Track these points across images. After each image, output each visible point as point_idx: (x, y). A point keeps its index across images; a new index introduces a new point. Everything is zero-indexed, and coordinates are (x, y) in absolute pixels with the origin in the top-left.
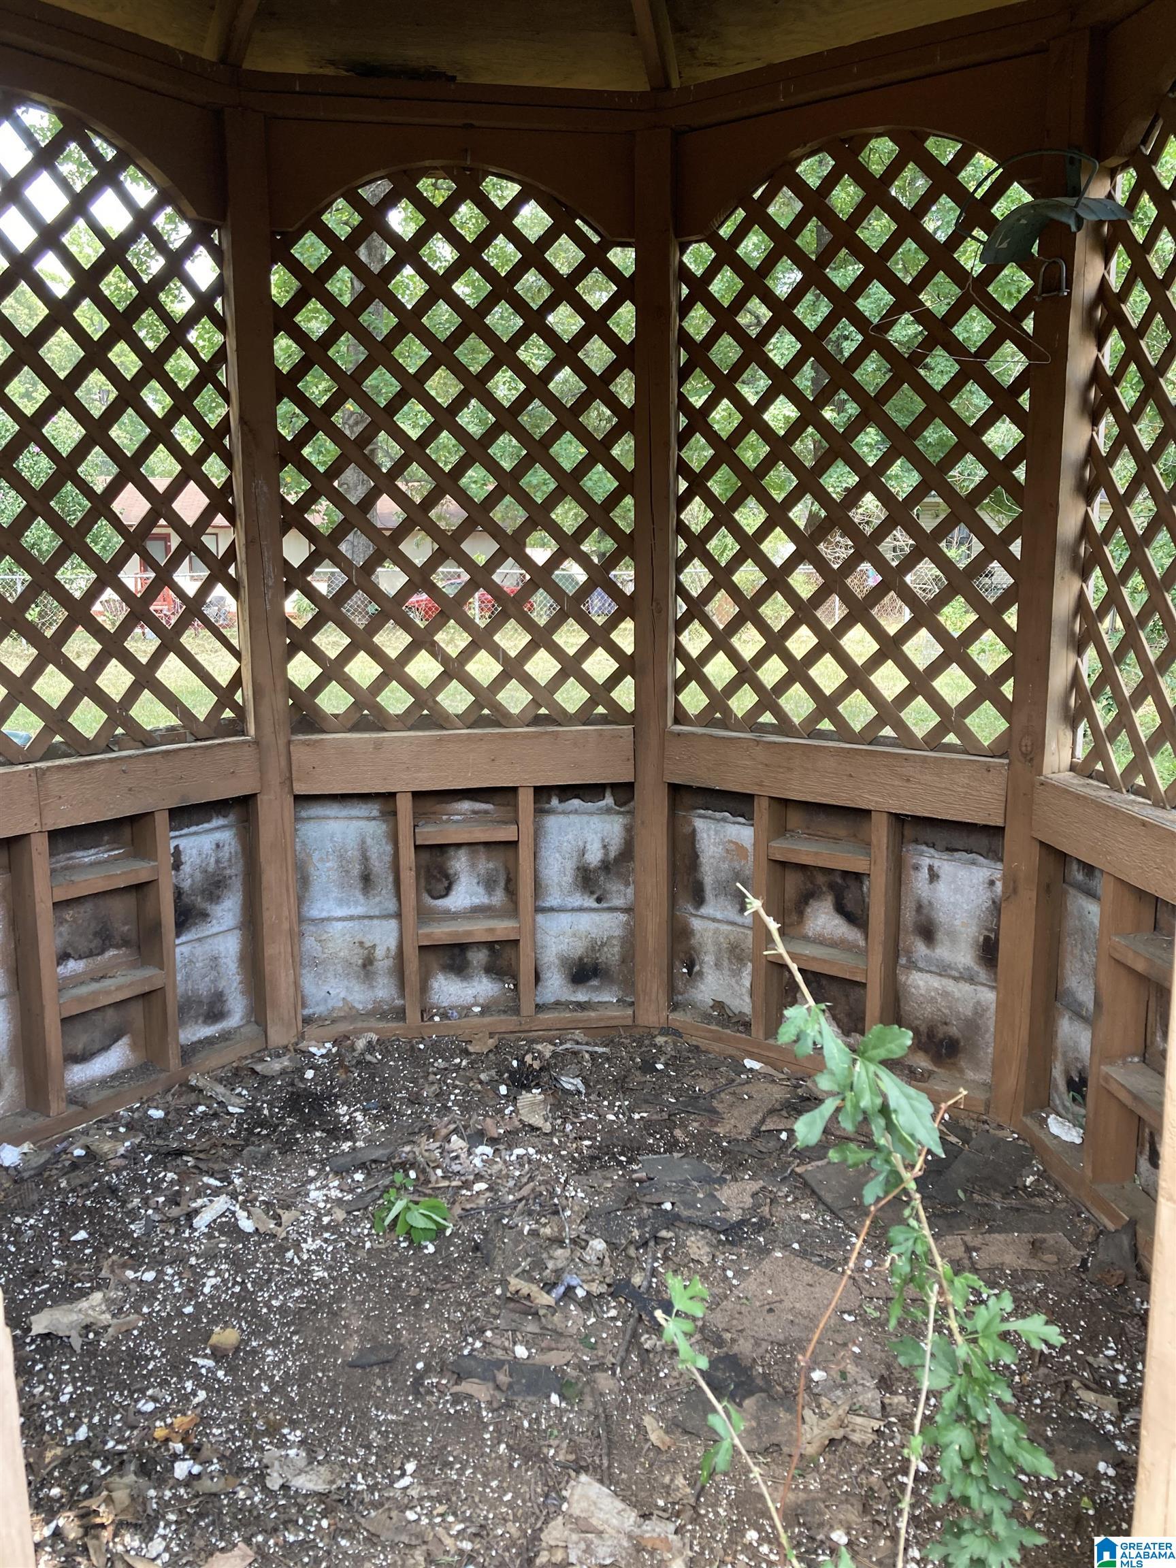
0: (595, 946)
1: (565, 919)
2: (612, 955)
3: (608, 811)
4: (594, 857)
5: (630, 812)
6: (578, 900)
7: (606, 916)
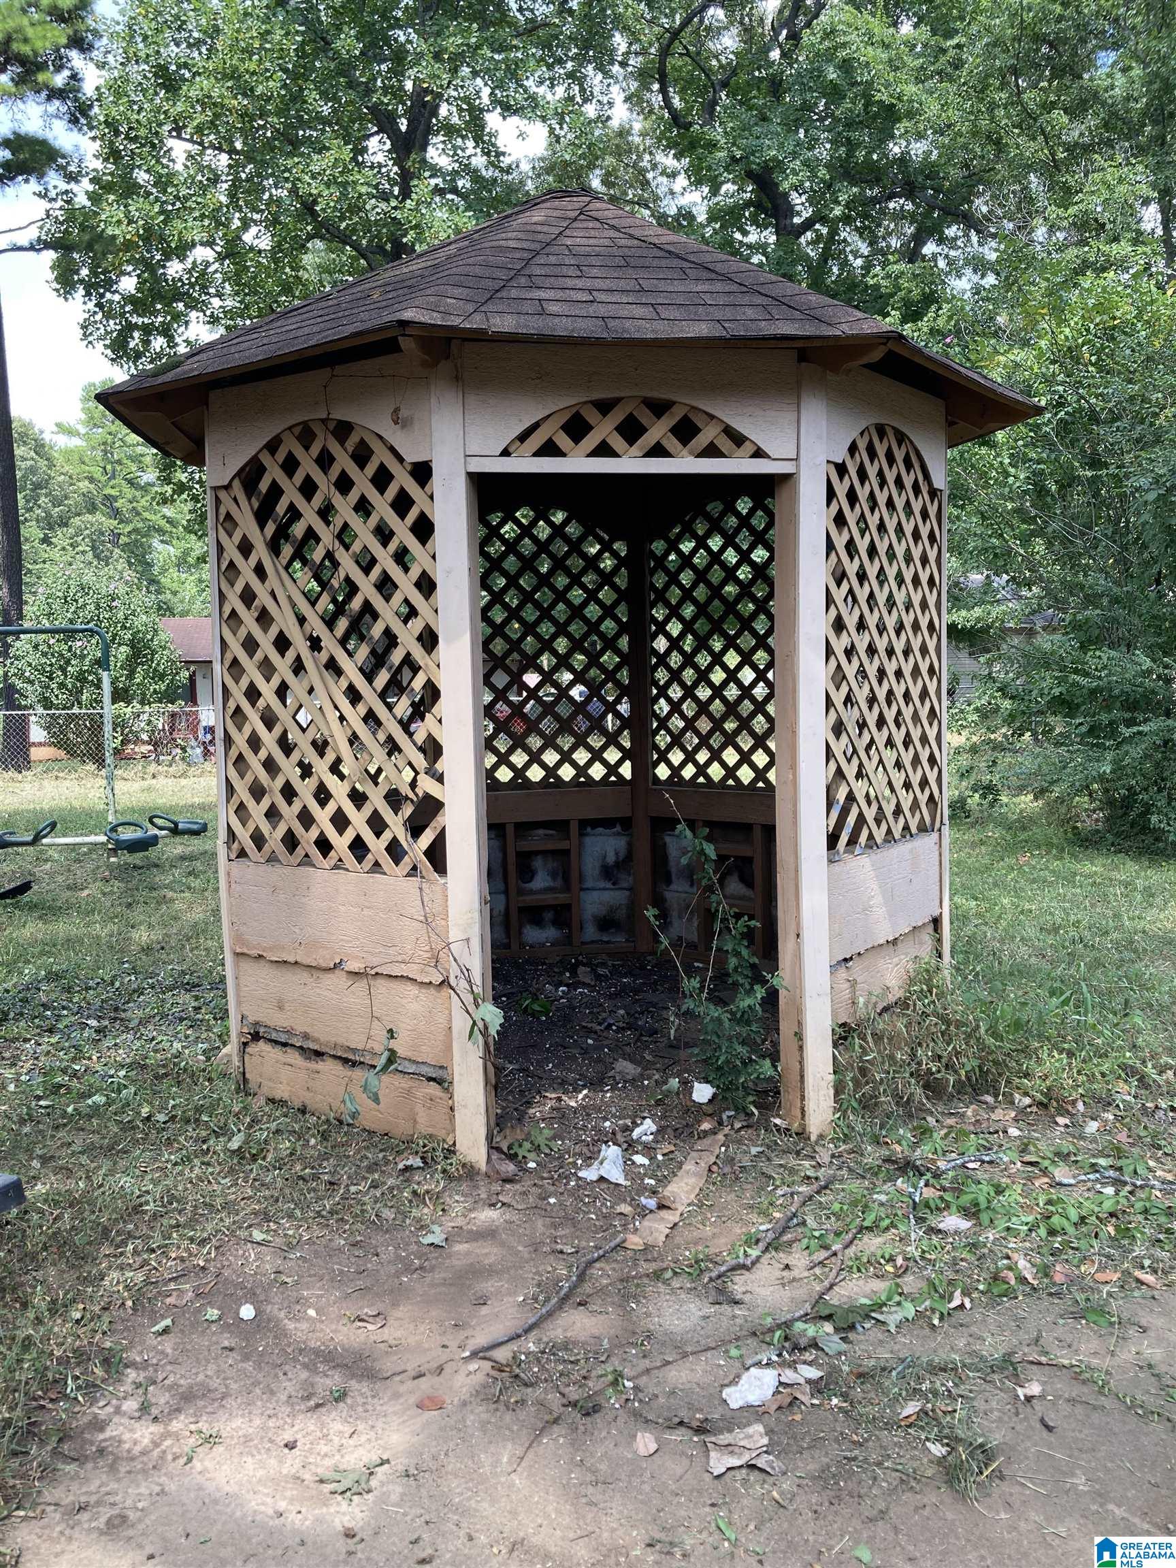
0: (612, 910)
1: (595, 894)
2: (622, 914)
3: (618, 834)
4: (611, 859)
5: (631, 835)
6: (602, 884)
7: (618, 893)
